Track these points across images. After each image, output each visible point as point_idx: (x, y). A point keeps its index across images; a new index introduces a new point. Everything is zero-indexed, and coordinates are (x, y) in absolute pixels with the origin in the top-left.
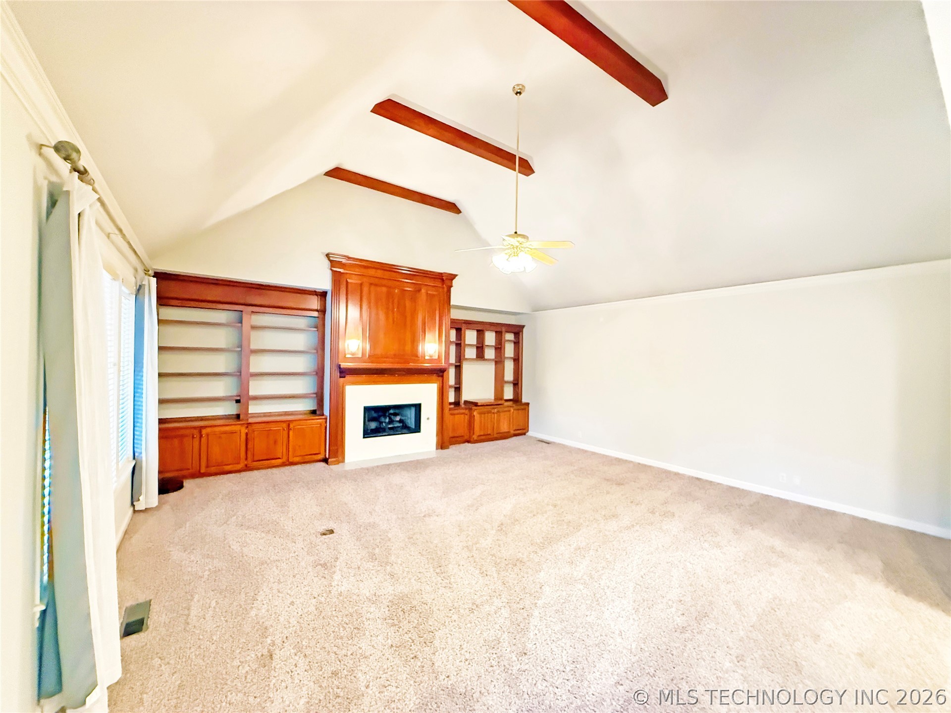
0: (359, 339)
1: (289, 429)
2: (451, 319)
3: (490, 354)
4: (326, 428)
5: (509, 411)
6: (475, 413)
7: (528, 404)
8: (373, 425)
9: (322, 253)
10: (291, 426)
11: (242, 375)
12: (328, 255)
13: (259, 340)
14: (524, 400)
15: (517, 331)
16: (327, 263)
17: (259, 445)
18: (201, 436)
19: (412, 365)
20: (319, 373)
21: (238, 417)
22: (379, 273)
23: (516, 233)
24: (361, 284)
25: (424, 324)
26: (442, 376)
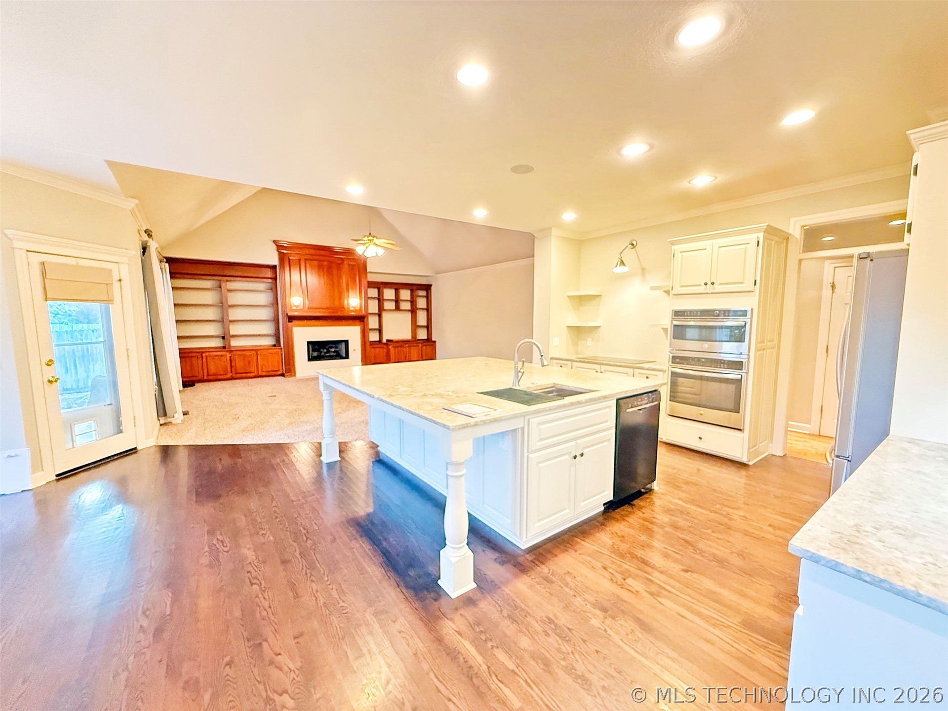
0: (300, 297)
1: (257, 354)
2: (368, 282)
3: (406, 306)
4: (282, 355)
5: (418, 346)
6: (390, 347)
7: (435, 342)
8: (315, 354)
9: (271, 240)
10: (259, 352)
11: (223, 321)
12: (274, 242)
13: (233, 299)
14: (433, 339)
15: (427, 288)
16: (274, 247)
17: (239, 364)
18: (202, 357)
19: (339, 314)
20: (276, 320)
21: (224, 347)
22: (312, 251)
23: (370, 234)
24: (300, 260)
25: (348, 285)
26: (363, 321)
